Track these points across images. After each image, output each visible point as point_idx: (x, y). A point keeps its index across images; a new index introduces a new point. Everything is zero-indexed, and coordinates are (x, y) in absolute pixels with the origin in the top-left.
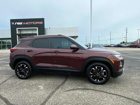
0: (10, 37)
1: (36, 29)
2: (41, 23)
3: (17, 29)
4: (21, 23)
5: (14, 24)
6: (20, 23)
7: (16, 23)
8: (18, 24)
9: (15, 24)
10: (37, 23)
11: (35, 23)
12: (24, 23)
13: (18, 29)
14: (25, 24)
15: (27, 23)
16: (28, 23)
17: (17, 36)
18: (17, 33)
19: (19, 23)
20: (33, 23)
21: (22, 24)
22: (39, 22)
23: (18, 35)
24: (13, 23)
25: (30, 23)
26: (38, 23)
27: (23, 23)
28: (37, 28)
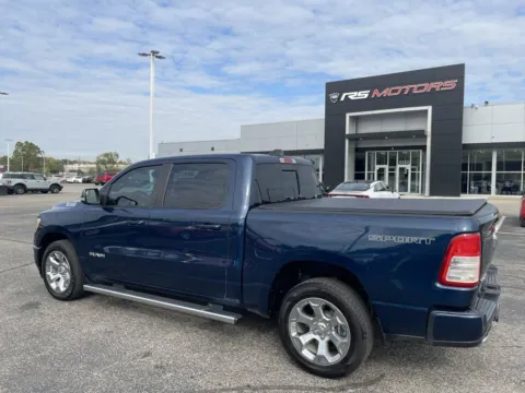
0: (323, 147)
1: (426, 111)
2: (451, 84)
3: (348, 115)
4: (364, 95)
5: (340, 97)
6: (360, 94)
7: (344, 95)
8: (351, 97)
9: (342, 99)
10: (427, 87)
11: (419, 88)
12: (376, 93)
13: (351, 117)
14: (379, 95)
15: (387, 92)
16: (393, 91)
18: (347, 133)
19: (355, 93)
20: (411, 89)
21: (366, 96)
22: (440, 83)
23: (349, 140)
24: (335, 97)
25: (400, 88)
26: (433, 85)
27: (370, 94)
28: (430, 109)
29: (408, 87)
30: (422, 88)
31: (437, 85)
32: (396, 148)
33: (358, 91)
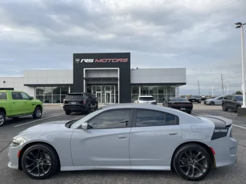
0: (72, 83)
1: (117, 70)
2: (126, 60)
3: (84, 69)
4: (91, 61)
5: (80, 61)
6: (89, 60)
7: (82, 60)
8: (86, 61)
9: (82, 62)
10: (118, 60)
11: (114, 60)
12: (97, 60)
13: (86, 70)
14: (98, 62)
15: (101, 61)
16: (104, 61)
17: (84, 81)
18: (84, 77)
19: (88, 60)
20: (111, 60)
21: (92, 61)
23: (86, 80)
24: (78, 60)
25: (107, 60)
26: (119, 60)
27: (94, 61)
28: (119, 69)
29: (110, 59)
30: (115, 60)
31: (121, 60)
32: (105, 84)
33: (89, 59)
